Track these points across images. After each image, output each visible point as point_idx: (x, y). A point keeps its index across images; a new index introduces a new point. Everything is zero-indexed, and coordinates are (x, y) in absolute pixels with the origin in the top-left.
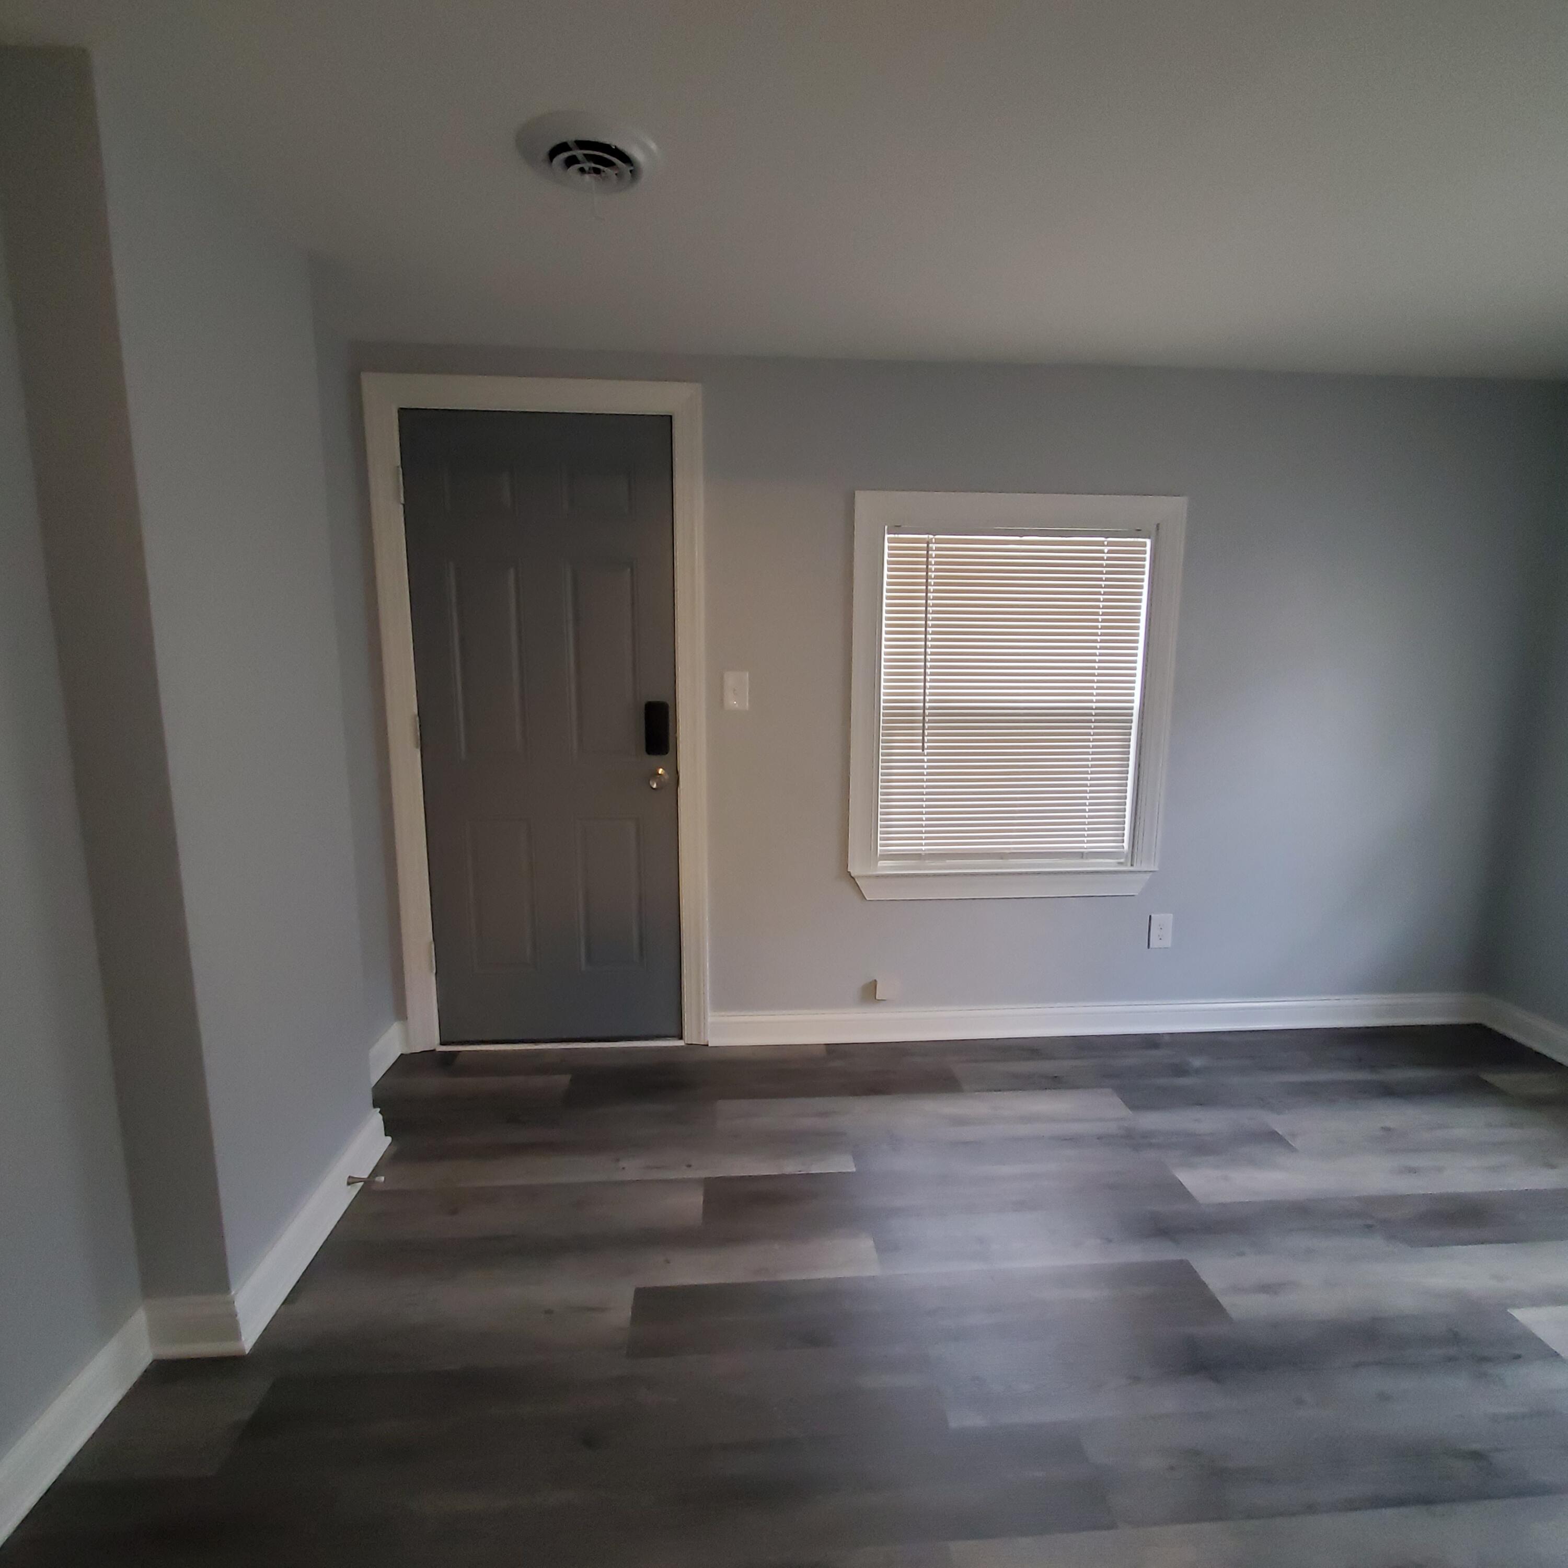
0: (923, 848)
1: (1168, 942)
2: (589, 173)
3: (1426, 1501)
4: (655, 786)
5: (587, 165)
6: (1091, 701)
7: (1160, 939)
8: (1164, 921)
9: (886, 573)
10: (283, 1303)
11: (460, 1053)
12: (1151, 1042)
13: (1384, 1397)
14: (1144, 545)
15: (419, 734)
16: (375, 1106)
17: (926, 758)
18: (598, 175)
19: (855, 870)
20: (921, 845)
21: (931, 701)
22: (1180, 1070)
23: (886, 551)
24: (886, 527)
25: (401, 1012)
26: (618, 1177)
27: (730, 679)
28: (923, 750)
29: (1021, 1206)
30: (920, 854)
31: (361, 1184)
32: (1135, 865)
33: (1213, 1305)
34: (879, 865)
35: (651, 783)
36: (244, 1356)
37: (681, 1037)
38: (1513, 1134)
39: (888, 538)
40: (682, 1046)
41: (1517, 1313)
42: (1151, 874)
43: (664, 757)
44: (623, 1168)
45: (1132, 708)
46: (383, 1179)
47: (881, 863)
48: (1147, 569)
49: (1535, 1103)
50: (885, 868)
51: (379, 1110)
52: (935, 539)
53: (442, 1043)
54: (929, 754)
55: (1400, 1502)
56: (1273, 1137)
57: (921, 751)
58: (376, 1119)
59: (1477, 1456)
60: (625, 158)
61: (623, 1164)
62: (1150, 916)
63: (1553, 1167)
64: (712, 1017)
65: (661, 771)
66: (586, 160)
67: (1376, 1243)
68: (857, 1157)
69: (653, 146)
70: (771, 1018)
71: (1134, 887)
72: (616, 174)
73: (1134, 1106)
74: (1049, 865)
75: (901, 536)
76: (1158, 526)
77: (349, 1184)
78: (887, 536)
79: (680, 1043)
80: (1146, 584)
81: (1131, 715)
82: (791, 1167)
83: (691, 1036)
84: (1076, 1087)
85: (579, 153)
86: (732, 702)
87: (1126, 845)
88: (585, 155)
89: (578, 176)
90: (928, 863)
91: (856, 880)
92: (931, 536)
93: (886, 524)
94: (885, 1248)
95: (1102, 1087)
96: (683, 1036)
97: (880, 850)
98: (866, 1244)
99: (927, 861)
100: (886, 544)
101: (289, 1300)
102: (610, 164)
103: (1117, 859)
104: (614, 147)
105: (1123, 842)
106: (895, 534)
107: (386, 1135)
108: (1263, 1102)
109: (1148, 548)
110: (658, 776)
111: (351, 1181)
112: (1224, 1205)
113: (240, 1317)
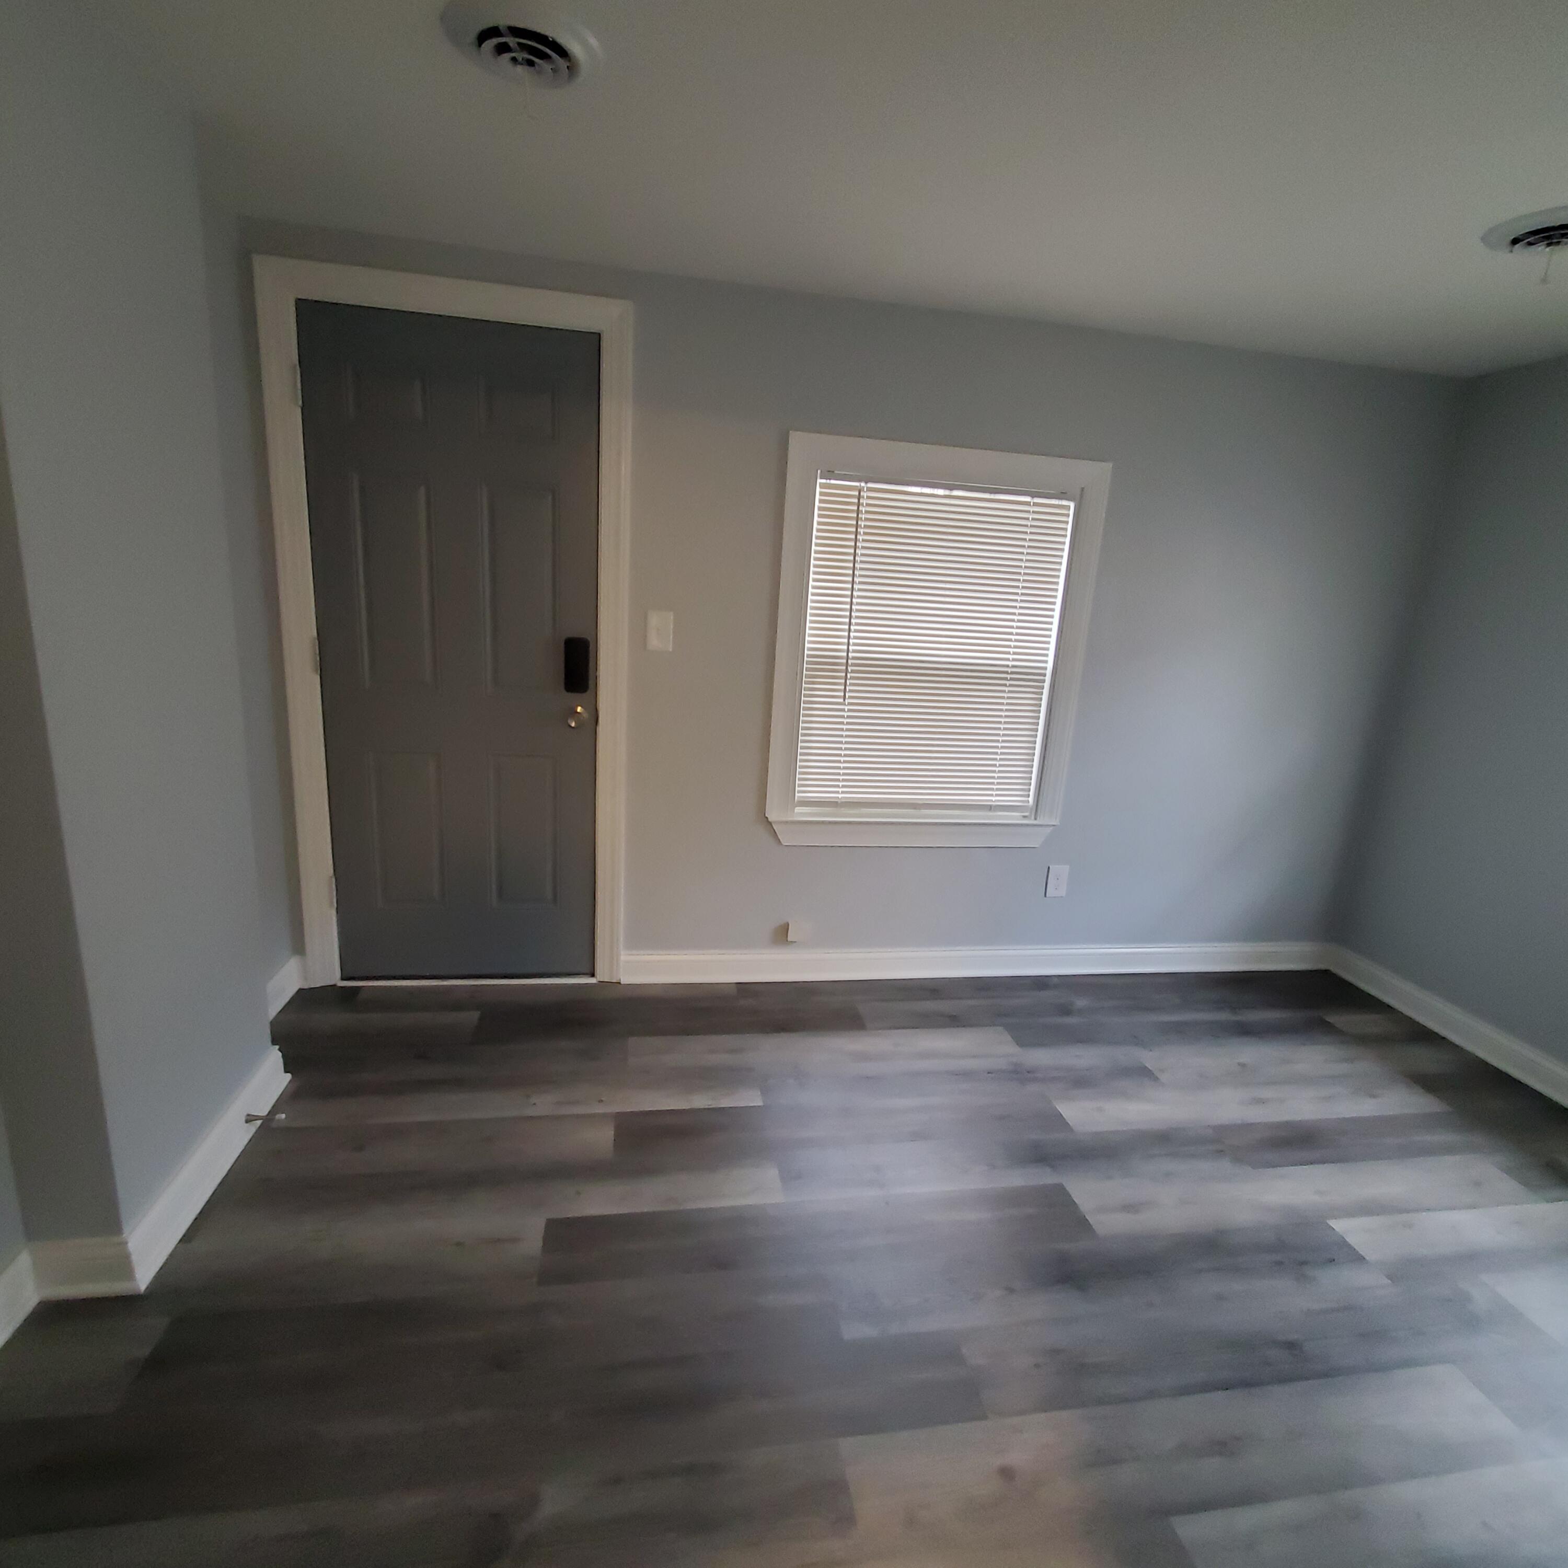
0: (840, 796)
1: (1063, 892)
2: (522, 64)
3: (1247, 1384)
4: (573, 725)
5: (522, 55)
6: (1008, 660)
7: (1056, 889)
8: (1060, 871)
9: (816, 519)
10: (181, 1241)
11: (363, 988)
12: (1040, 983)
13: (1220, 1298)
14: (1068, 508)
15: (318, 659)
16: (274, 1042)
17: (846, 708)
18: (533, 68)
19: (772, 816)
20: (838, 792)
21: (854, 651)
22: (1066, 1010)
23: (817, 497)
24: (819, 471)
25: (299, 948)
26: (530, 1112)
27: (654, 620)
28: (844, 700)
29: (917, 1136)
30: (837, 802)
31: (259, 1122)
32: (1038, 818)
33: (1083, 1224)
34: (796, 811)
35: (569, 721)
36: (139, 1295)
37: (593, 975)
38: (1344, 1068)
39: (820, 483)
40: (595, 984)
41: (1333, 1223)
42: (1053, 827)
43: (584, 695)
44: (535, 1104)
45: (1045, 668)
46: (283, 1116)
47: (798, 810)
48: (1069, 533)
49: (1363, 1040)
50: (801, 813)
51: (277, 1047)
52: (867, 488)
53: (343, 979)
54: (850, 704)
55: (1226, 1386)
56: (1144, 1073)
57: (841, 700)
58: (275, 1057)
59: (1291, 1346)
60: (563, 52)
61: (533, 1100)
62: (1049, 868)
63: (1373, 1096)
64: (625, 956)
65: (579, 709)
66: (518, 49)
67: (1225, 1165)
68: (765, 1091)
69: (593, 41)
70: (701, 957)
71: (1035, 840)
72: (551, 69)
73: (1021, 1043)
74: (958, 817)
75: (833, 482)
76: (1083, 489)
77: (247, 1122)
78: (819, 481)
79: (593, 981)
80: (1067, 547)
81: (1045, 675)
82: (700, 1101)
83: (603, 974)
84: (971, 1026)
85: (512, 41)
86: (654, 642)
87: (1031, 799)
88: (519, 44)
89: (510, 66)
90: (844, 810)
91: (774, 826)
92: (863, 484)
93: (819, 469)
94: (790, 1177)
95: (994, 1025)
96: (595, 974)
97: (798, 797)
98: (770, 1174)
99: (843, 809)
100: (818, 489)
101: (187, 1238)
102: (544, 56)
103: (1022, 812)
104: (551, 39)
105: (1029, 796)
106: (827, 479)
107: (286, 1072)
108: (1137, 1041)
109: (1072, 512)
110: (577, 714)
111: (250, 1119)
112: (1097, 1133)
113: (134, 1258)
